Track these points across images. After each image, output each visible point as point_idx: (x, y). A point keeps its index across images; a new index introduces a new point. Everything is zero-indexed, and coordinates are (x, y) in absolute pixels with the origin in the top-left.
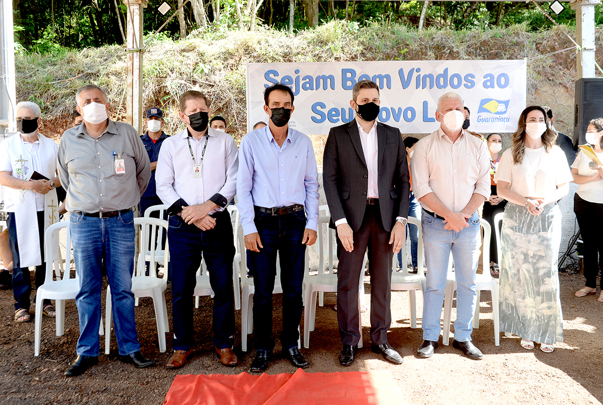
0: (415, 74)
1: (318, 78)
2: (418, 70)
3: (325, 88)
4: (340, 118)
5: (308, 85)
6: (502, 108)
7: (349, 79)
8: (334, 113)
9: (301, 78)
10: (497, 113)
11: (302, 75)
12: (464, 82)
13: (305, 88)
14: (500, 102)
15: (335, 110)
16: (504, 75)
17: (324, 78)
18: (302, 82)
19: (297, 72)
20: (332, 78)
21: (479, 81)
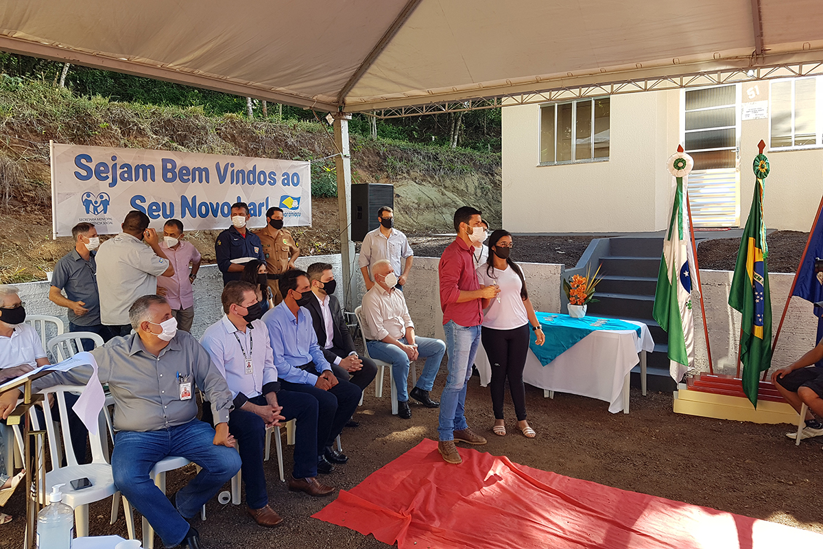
0: (230, 169)
1: (138, 167)
2: (232, 165)
3: (145, 179)
4: (161, 213)
5: (126, 175)
6: (295, 204)
7: (169, 171)
8: (154, 208)
9: (118, 167)
10: (292, 209)
11: (119, 162)
12: (268, 180)
13: (123, 179)
14: (294, 199)
15: (155, 204)
16: (295, 174)
17: (143, 167)
18: (119, 171)
19: (114, 158)
20: (152, 167)
21: (279, 178)
